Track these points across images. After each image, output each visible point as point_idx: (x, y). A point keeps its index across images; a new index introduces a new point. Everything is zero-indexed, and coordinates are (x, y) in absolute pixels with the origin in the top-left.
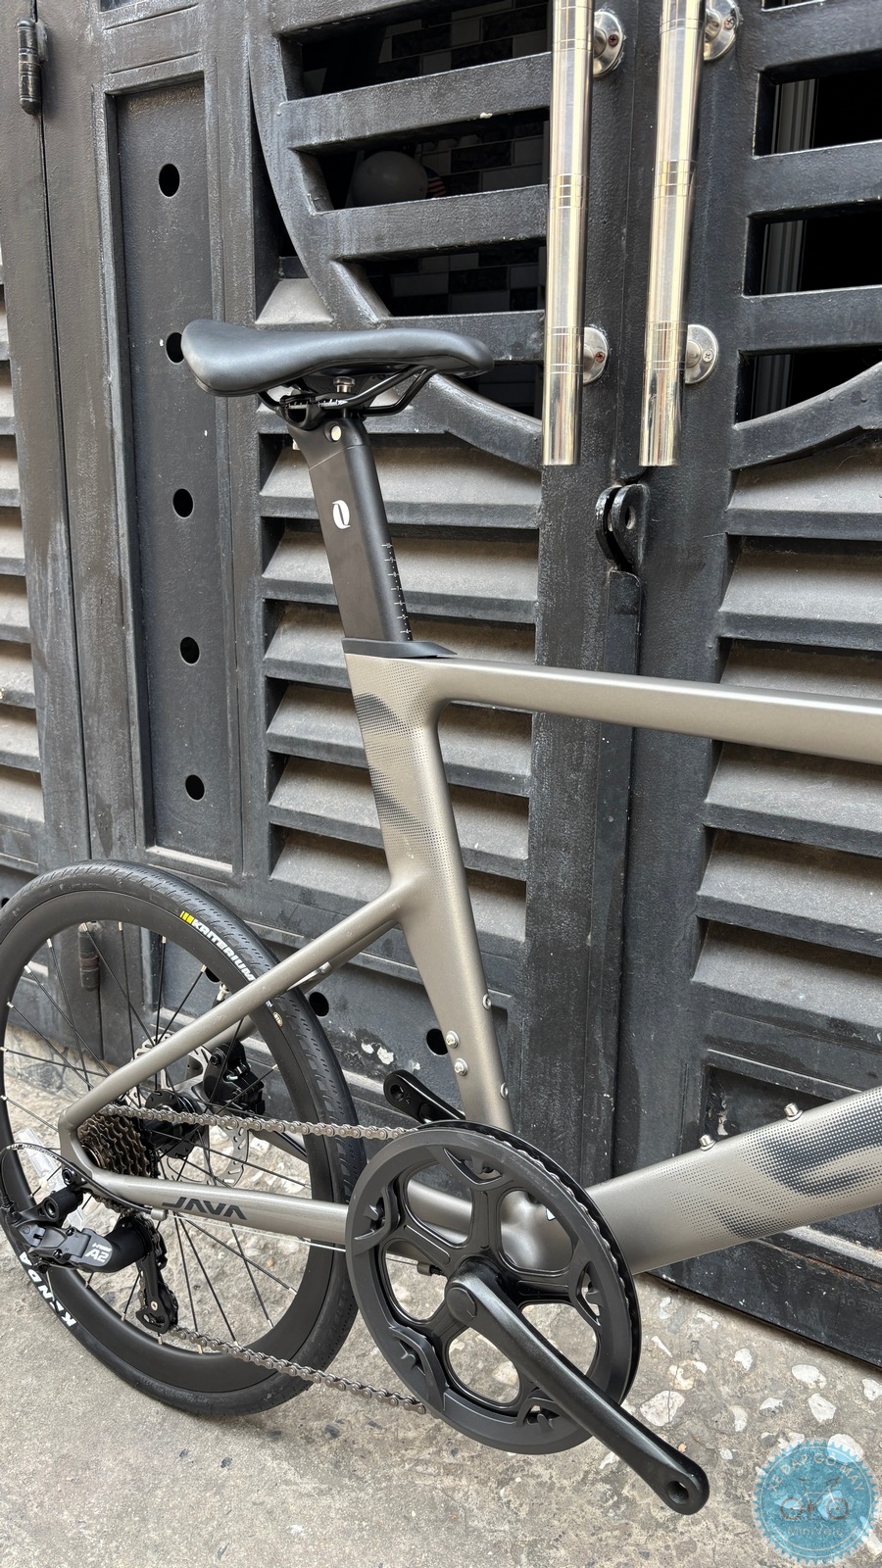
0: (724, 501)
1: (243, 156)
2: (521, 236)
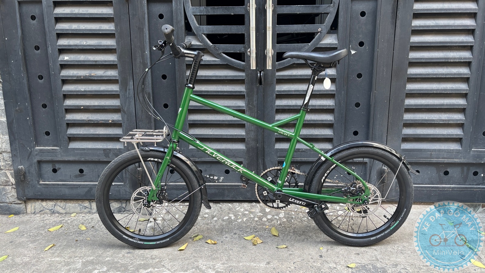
0: (275, 74)
1: (182, 15)
2: (240, 33)
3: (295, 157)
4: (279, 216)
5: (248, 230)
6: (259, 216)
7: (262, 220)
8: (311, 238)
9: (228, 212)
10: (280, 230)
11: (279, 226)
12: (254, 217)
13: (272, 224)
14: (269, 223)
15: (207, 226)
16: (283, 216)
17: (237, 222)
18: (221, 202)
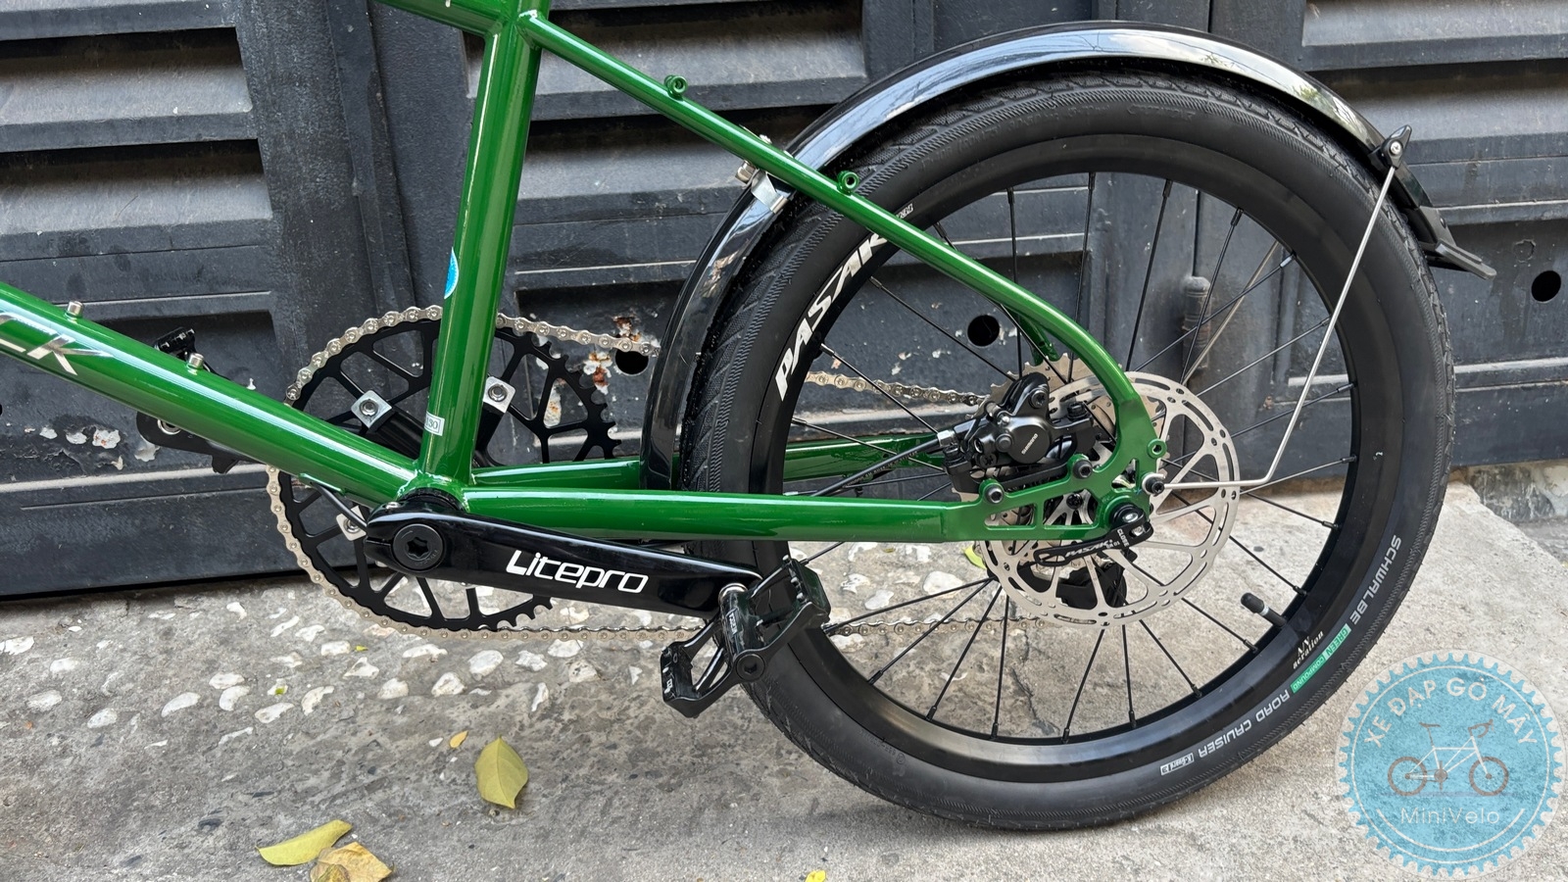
3: (629, 253)
4: (550, 653)
5: (312, 781)
6: (412, 667)
7: (427, 694)
8: (748, 788)
9: (205, 662)
10: (543, 757)
11: (539, 726)
12: (382, 674)
13: (492, 716)
14: (475, 706)
15: (23, 785)
16: (578, 648)
17: (249, 730)
18: (180, 593)
